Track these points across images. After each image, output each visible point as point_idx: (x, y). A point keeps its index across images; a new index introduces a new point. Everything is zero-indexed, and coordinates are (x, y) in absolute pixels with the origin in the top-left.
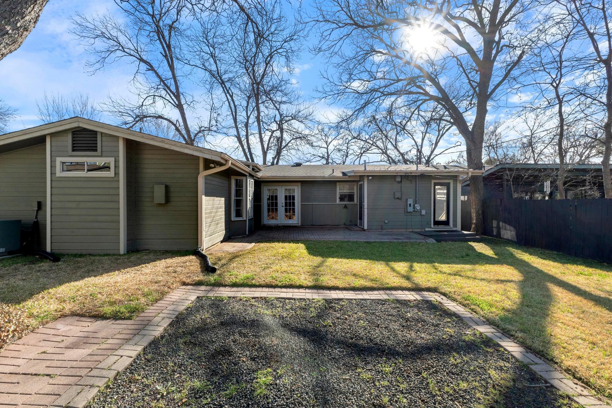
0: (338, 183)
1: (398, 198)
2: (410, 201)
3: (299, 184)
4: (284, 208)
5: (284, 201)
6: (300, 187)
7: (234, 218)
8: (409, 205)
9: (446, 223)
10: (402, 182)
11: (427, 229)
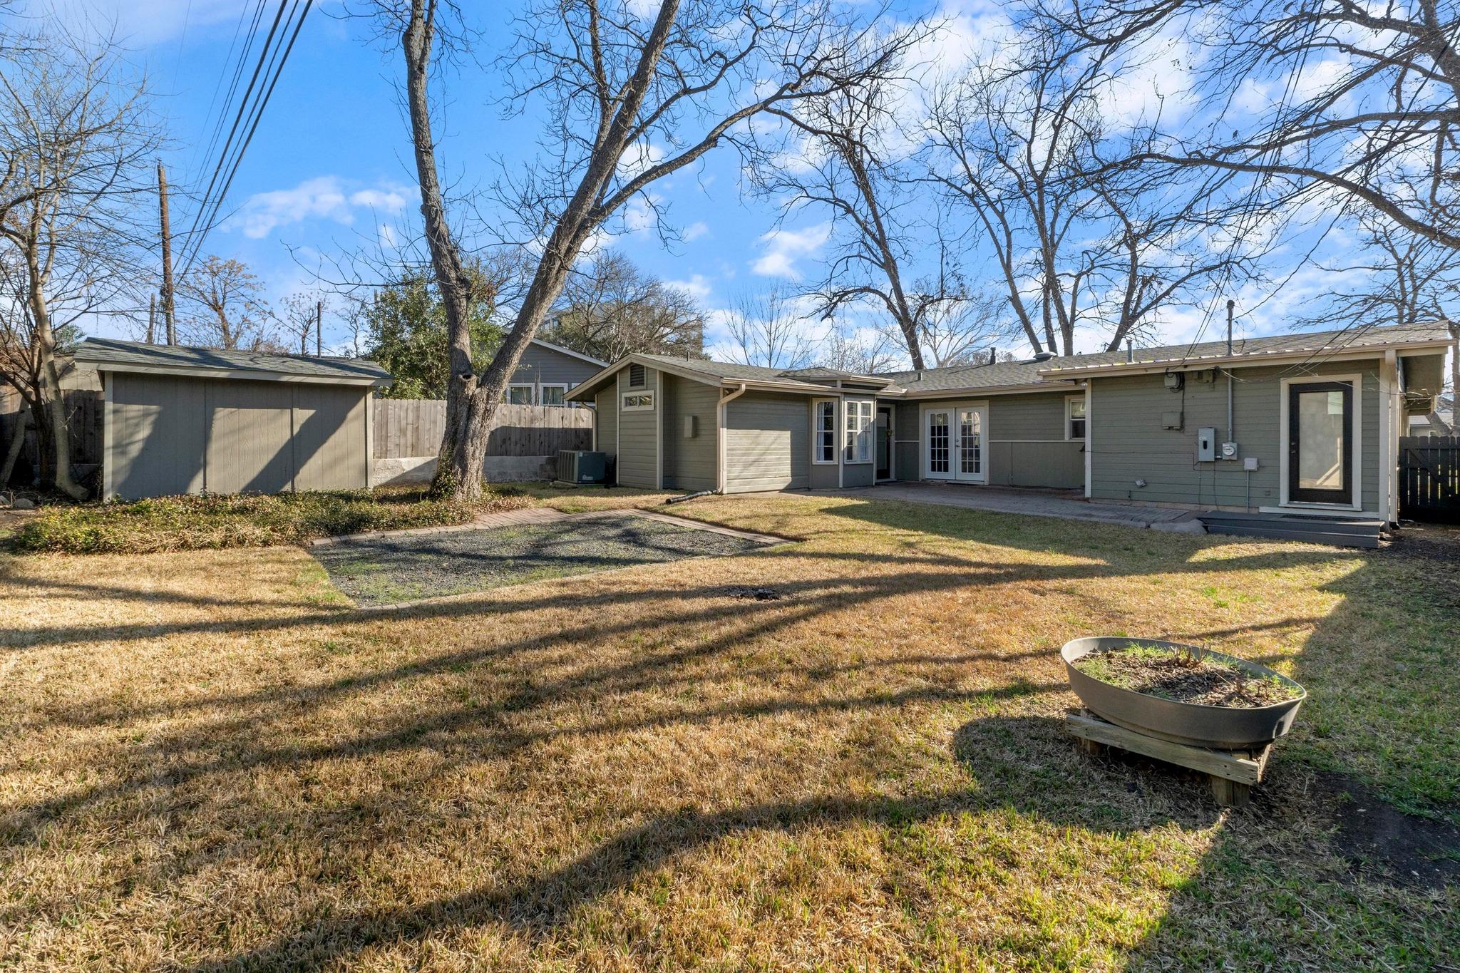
0: (1067, 397)
1: (1170, 428)
2: (1206, 435)
3: (986, 403)
4: (959, 450)
5: (959, 437)
6: (987, 408)
7: (817, 460)
8: (1201, 445)
9: (1343, 496)
10: (1187, 389)
11: (1263, 509)
